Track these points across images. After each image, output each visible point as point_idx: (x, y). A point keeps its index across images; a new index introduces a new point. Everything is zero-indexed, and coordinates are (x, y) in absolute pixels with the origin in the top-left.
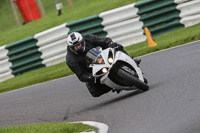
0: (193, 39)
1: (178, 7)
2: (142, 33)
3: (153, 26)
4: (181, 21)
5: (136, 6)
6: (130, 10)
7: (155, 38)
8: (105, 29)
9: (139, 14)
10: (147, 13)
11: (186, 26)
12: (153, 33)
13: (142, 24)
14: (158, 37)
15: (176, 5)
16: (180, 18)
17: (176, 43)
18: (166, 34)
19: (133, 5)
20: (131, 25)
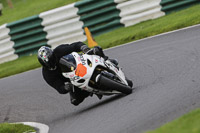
0: (133, 38)
1: (118, 7)
2: (82, 33)
3: (93, 26)
4: (122, 21)
5: (76, 6)
6: (70, 10)
7: (95, 37)
8: (45, 29)
9: (79, 14)
10: (87, 13)
11: (126, 25)
12: (93, 33)
13: (82, 24)
14: (99, 37)
15: (116, 4)
16: (120, 18)
17: (116, 43)
18: (106, 34)
19: (72, 5)
20: (71, 24)
